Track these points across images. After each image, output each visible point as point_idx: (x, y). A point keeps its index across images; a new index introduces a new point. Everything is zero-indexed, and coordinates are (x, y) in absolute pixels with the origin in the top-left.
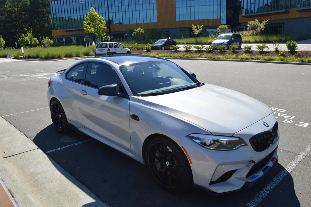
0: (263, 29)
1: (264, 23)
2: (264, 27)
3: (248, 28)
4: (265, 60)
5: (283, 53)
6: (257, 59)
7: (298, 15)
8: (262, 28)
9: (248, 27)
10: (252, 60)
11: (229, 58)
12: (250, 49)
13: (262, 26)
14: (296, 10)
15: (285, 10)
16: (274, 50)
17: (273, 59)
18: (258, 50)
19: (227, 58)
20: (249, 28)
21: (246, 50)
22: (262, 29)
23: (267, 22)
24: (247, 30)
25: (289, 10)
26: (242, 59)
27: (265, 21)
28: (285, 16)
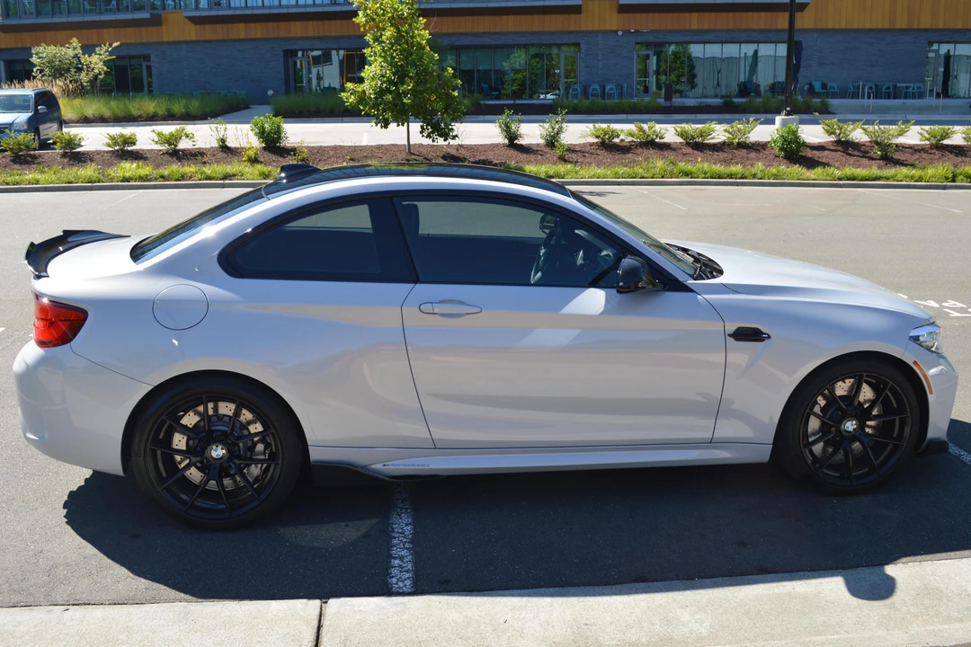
0: (100, 74)
1: (100, 55)
2: (105, 68)
3: (35, 70)
4: (208, 178)
5: (256, 154)
6: (183, 177)
7: (192, 33)
8: (96, 71)
9: (35, 66)
10: (144, 183)
11: (73, 179)
12: (134, 143)
13: (97, 62)
14: (186, 17)
15: (151, 15)
16: (215, 144)
17: (234, 175)
18: (158, 147)
19: (65, 180)
20: (41, 71)
21: (117, 148)
22: (96, 77)
23: (111, 53)
24: (35, 77)
25: (160, 15)
26: (126, 179)
27: (105, 48)
28: (148, 35)
